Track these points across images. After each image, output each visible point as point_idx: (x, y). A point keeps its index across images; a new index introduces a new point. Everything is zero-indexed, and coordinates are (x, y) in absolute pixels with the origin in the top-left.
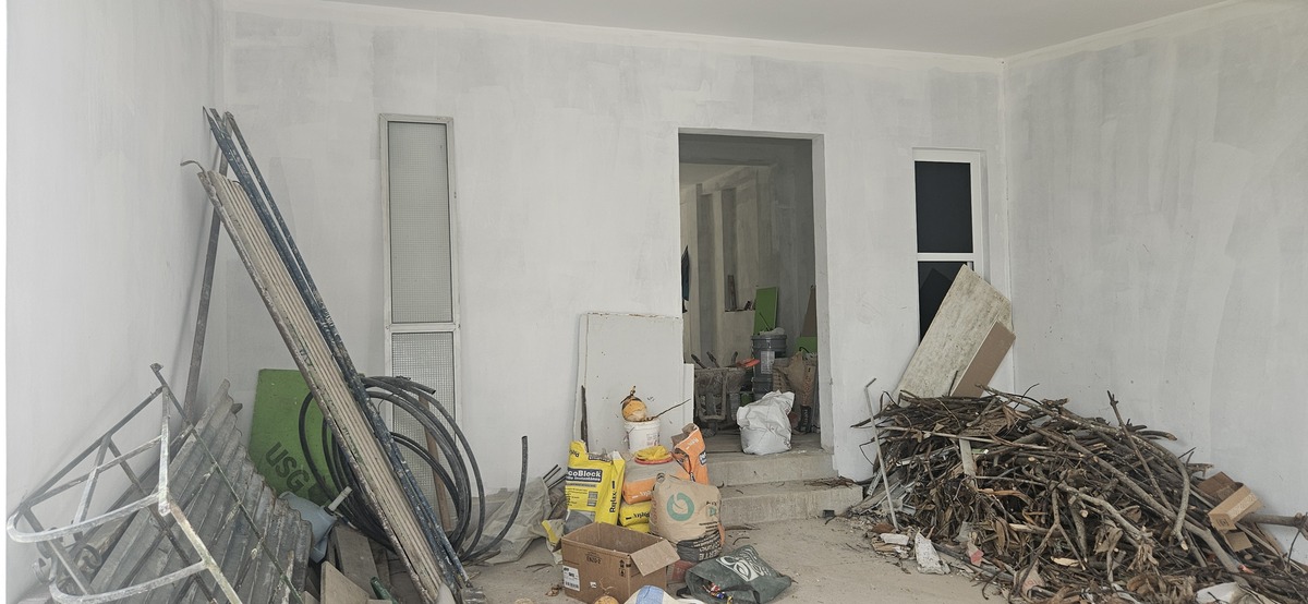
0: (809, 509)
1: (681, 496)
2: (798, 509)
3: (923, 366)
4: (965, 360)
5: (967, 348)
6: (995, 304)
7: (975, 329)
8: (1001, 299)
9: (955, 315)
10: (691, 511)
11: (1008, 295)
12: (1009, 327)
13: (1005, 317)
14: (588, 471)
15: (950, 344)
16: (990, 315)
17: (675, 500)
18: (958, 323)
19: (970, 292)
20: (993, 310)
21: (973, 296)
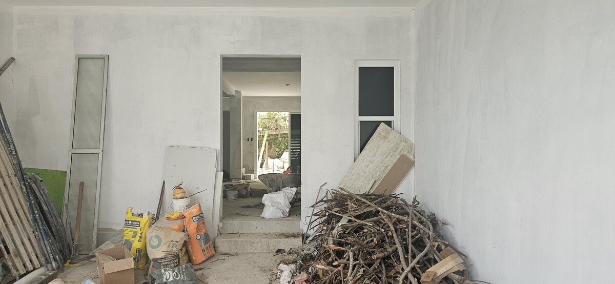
0: (271, 248)
1: (157, 237)
2: (265, 247)
3: (354, 177)
4: (380, 175)
5: (383, 168)
6: (402, 144)
7: (388, 158)
8: (406, 141)
9: (375, 150)
10: (159, 245)
11: (412, 139)
12: (411, 157)
13: (408, 152)
14: (133, 221)
15: (371, 166)
16: (398, 151)
17: (153, 238)
18: (377, 155)
19: (385, 138)
20: (401, 148)
21: (387, 140)
